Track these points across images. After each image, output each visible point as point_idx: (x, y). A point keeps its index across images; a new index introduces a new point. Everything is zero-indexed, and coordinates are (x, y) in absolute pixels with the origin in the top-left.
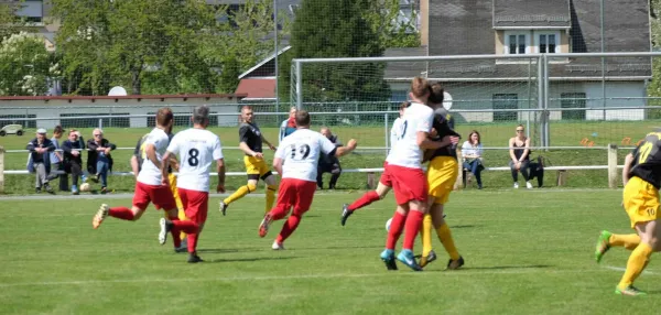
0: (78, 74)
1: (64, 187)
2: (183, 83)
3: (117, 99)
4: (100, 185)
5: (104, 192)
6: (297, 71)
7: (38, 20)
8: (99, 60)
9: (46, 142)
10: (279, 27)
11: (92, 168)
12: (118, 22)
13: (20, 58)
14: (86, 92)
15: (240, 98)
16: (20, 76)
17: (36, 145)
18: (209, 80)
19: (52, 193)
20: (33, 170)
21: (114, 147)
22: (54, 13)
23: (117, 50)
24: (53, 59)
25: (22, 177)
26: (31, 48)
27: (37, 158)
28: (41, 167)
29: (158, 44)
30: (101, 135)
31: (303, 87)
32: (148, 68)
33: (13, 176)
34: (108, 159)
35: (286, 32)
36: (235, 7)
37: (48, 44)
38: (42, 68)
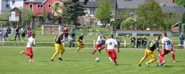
0: (141, 26)
1: (137, 47)
2: (160, 28)
3: (148, 31)
4: (144, 47)
5: (145, 48)
6: (183, 26)
7: (133, 15)
8: (145, 23)
9: (134, 38)
10: (179, 18)
11: (143, 44)
12: (148, 16)
13: (129, 22)
14: (142, 29)
15: (171, 31)
16: (129, 26)
17: (132, 39)
18: (166, 28)
19: (135, 48)
20: (131, 44)
21: (147, 40)
22: (136, 14)
23: (148, 21)
24: (136, 23)
25: (129, 45)
26: (131, 20)
27: (132, 41)
28: (133, 43)
29: (156, 20)
30: (144, 37)
31: (184, 29)
32: (154, 25)
33: (127, 45)
34: (146, 42)
35: (181, 19)
36: (171, 14)
37: (135, 20)
38: (134, 24)
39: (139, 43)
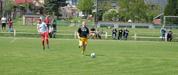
0: (122, 17)
1: (119, 39)
2: (142, 20)
3: (129, 22)
5: (126, 40)
6: (164, 18)
7: (115, 7)
8: (127, 15)
9: (116, 30)
10: (161, 10)
12: (130, 8)
13: (112, 14)
14: (124, 21)
15: (153, 23)
16: (112, 17)
17: (114, 31)
18: (148, 19)
19: (116, 40)
20: (113, 35)
21: (129, 32)
22: (118, 5)
23: (130, 13)
24: (118, 14)
25: (111, 36)
26: (114, 12)
27: (113, 33)
28: (114, 35)
29: (138, 12)
30: (126, 29)
31: (165, 22)
32: (136, 17)
33: (109, 36)
34: (127, 34)
35: (163, 11)
36: (154, 6)
37: (117, 11)
38: (116, 16)
39: (121, 34)
